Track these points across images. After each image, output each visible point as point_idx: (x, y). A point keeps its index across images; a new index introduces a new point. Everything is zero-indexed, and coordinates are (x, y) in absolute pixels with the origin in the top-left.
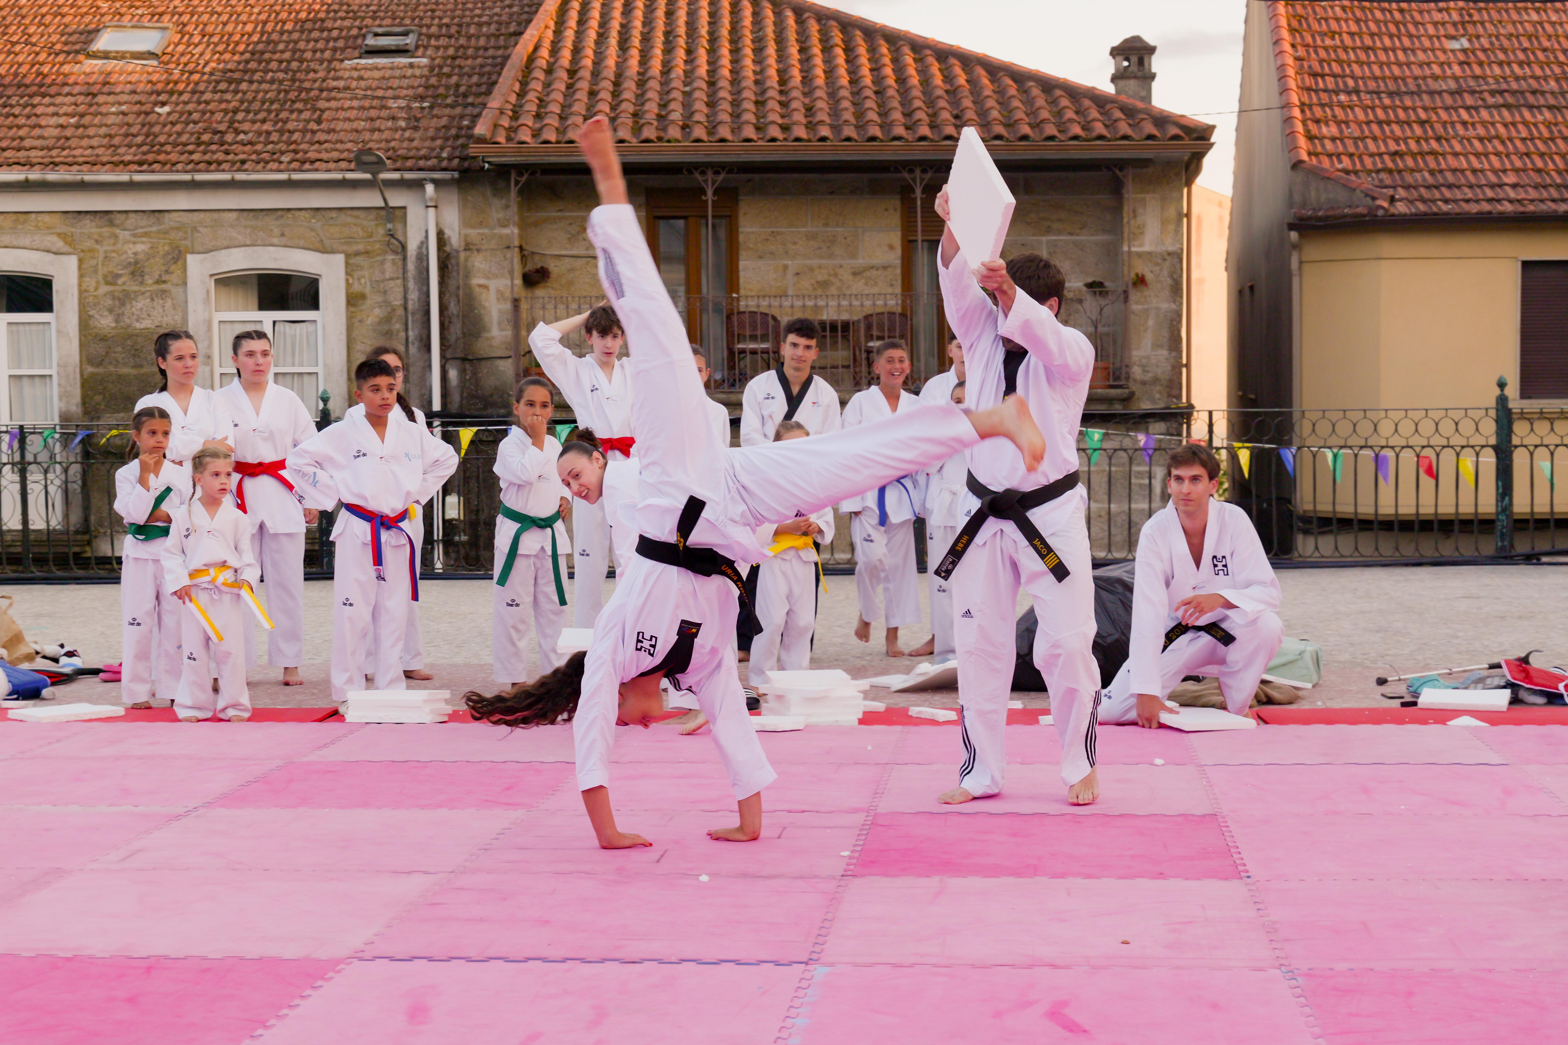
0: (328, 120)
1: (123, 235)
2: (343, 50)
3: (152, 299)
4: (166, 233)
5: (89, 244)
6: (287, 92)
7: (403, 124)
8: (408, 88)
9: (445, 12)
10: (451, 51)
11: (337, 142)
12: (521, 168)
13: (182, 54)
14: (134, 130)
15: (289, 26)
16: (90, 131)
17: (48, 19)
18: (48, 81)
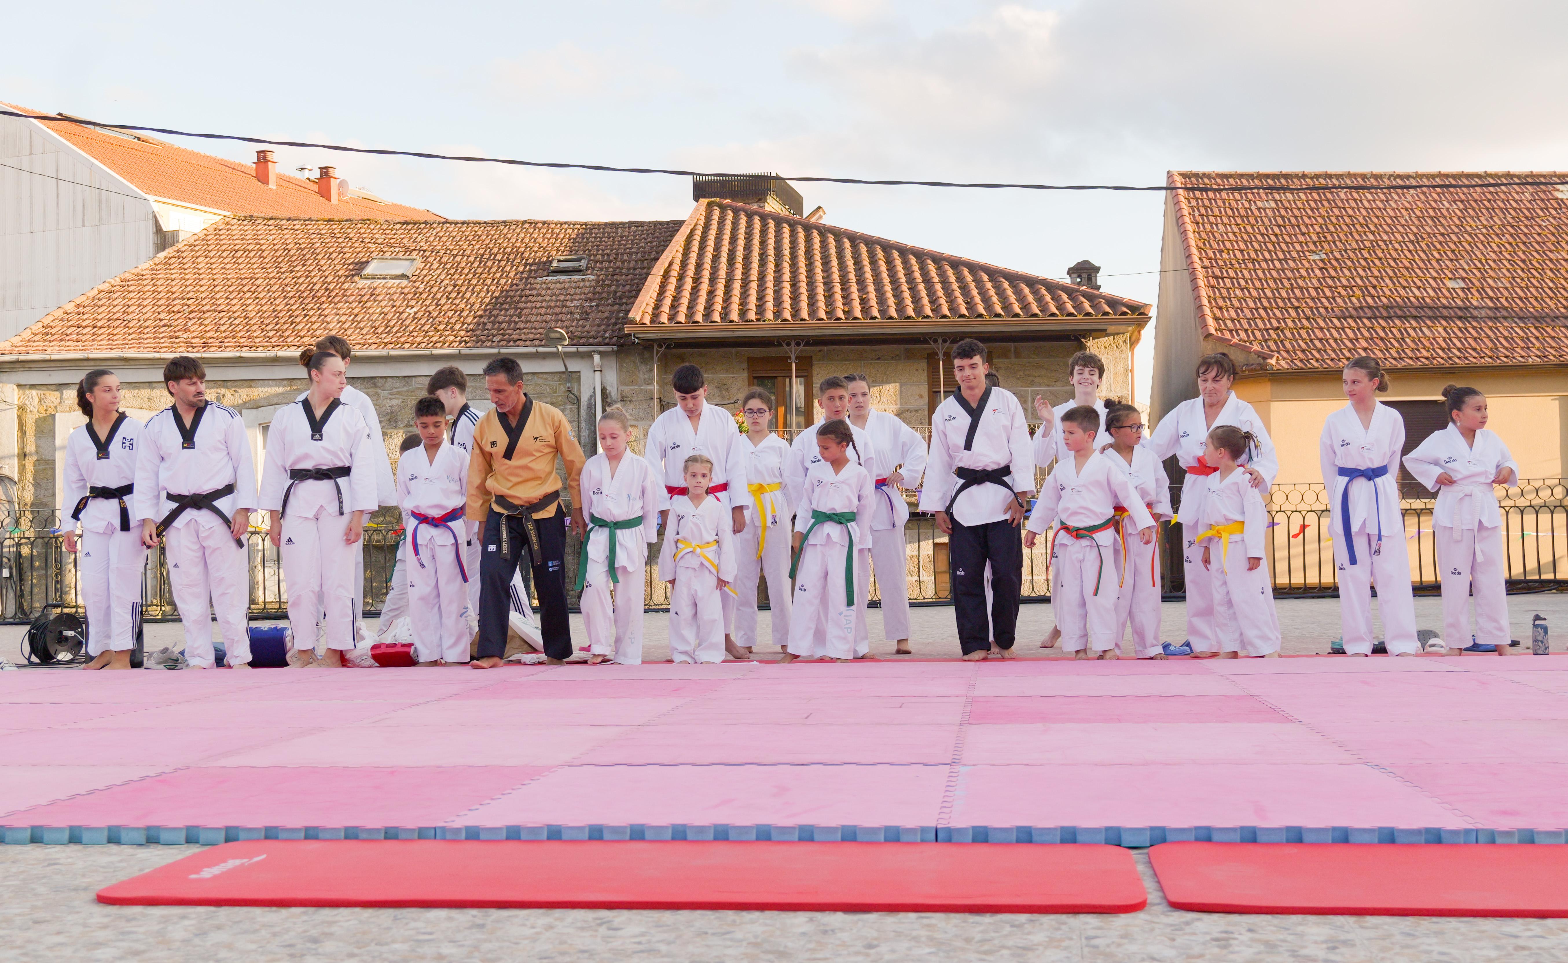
0: (525, 315)
1: (383, 393)
2: (536, 271)
4: (413, 391)
7: (578, 317)
8: (581, 294)
9: (606, 246)
10: (611, 271)
11: (532, 328)
12: (660, 341)
13: (425, 276)
14: (392, 323)
15: (499, 257)
16: (362, 325)
17: (334, 255)
18: (333, 294)
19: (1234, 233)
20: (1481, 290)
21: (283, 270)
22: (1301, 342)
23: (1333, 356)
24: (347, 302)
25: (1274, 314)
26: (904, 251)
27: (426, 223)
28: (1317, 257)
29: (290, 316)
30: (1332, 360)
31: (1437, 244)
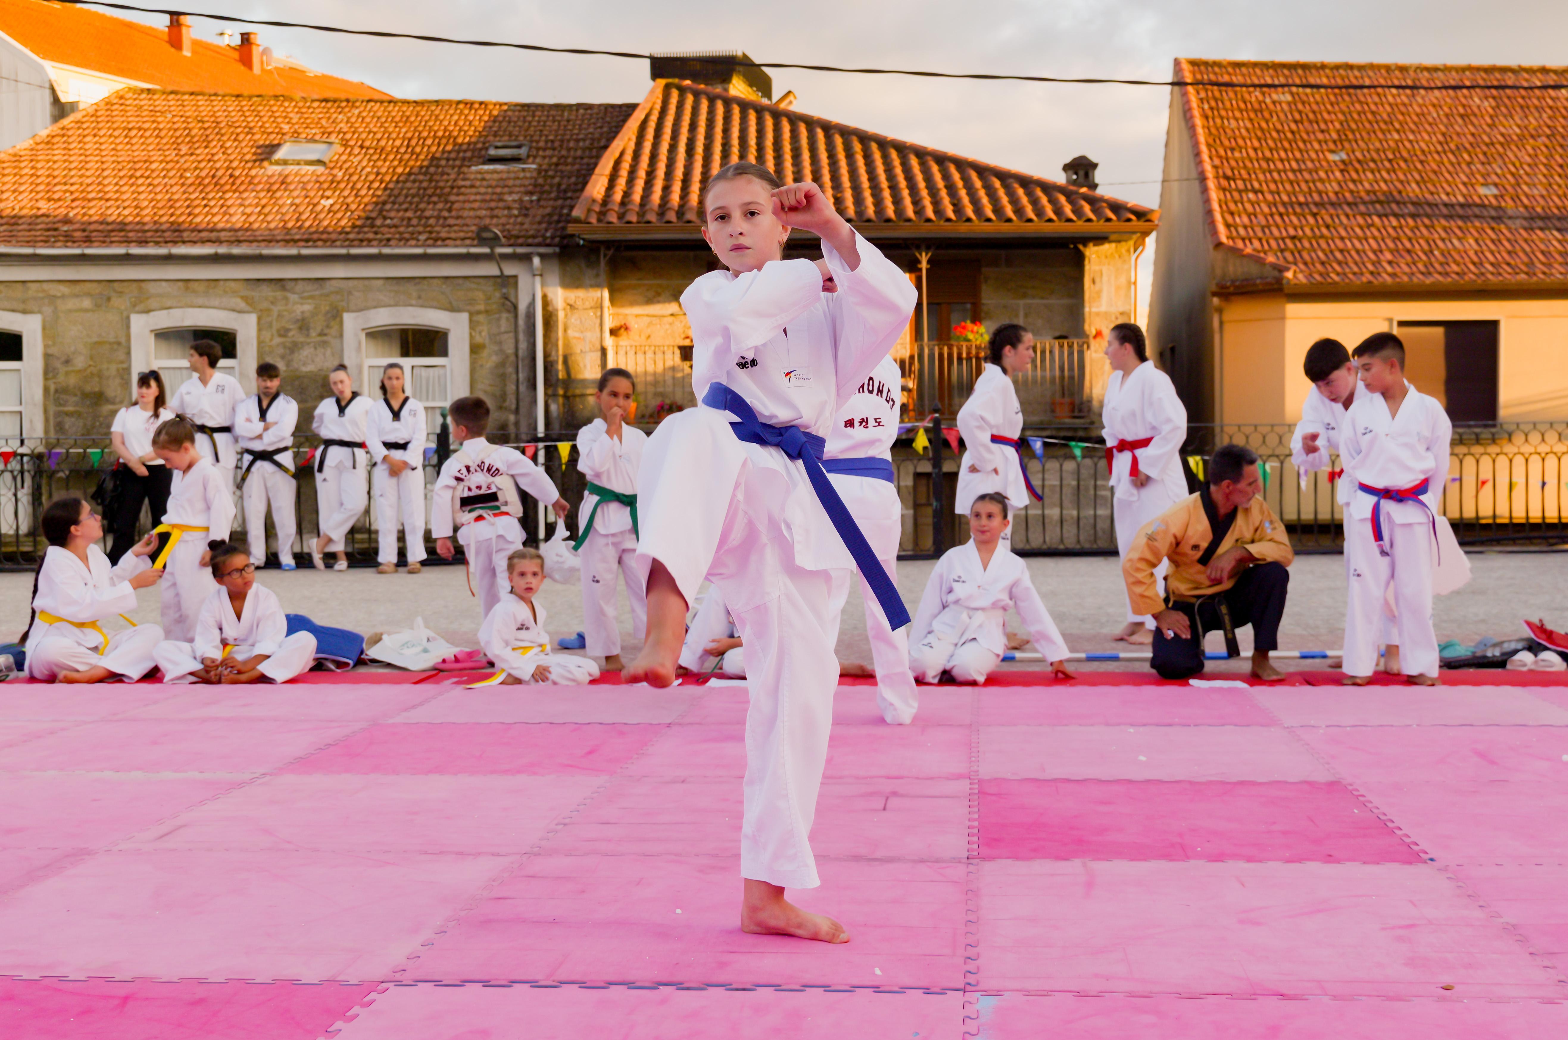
0: (457, 209)
1: (293, 297)
2: (470, 159)
3: (316, 348)
4: (327, 295)
5: (265, 305)
6: (425, 189)
7: (516, 212)
8: (521, 186)
9: (551, 131)
10: (555, 160)
11: (463, 225)
12: (608, 244)
13: (345, 162)
14: (304, 217)
15: (429, 142)
16: (269, 218)
17: (241, 137)
18: (238, 182)
19: (1247, 130)
20: (1516, 198)
21: (182, 153)
22: (1321, 254)
23: (1356, 269)
24: (253, 191)
25: (1291, 221)
26: (883, 144)
27: (348, 101)
28: (1335, 158)
29: (188, 207)
30: (1355, 274)
31: (1468, 146)
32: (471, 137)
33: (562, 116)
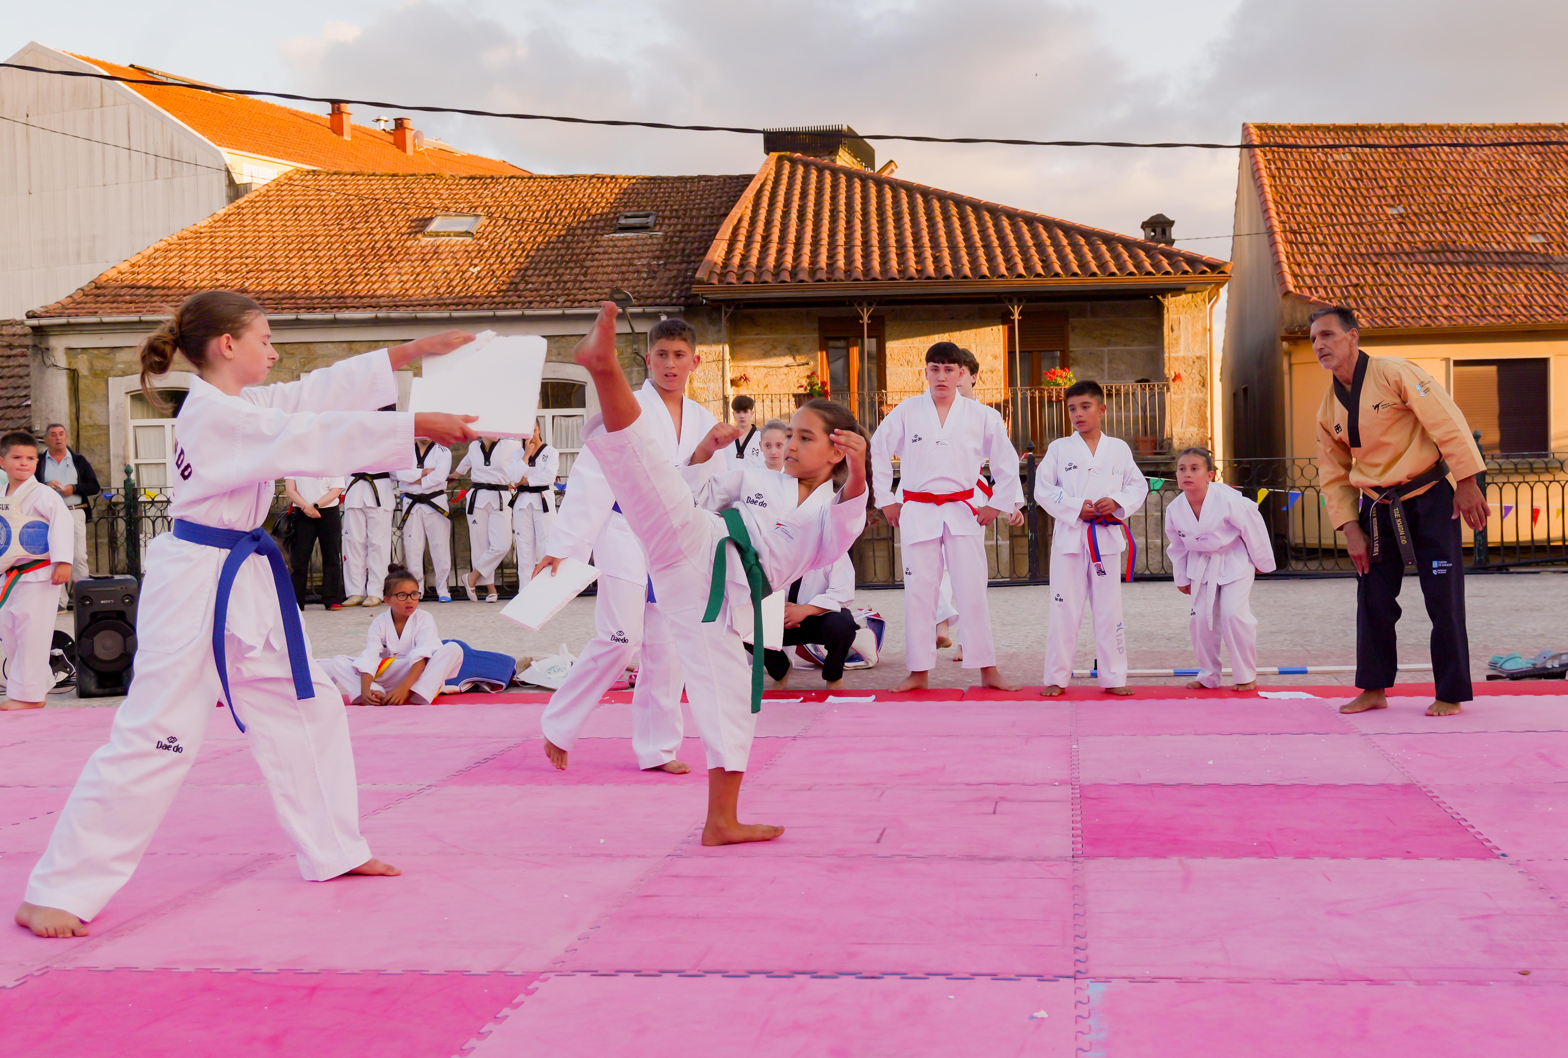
0: (591, 274)
2: (603, 228)
6: (563, 256)
7: (645, 275)
8: (648, 252)
9: (675, 202)
10: (679, 227)
11: (598, 288)
12: (728, 302)
13: (490, 233)
14: (454, 283)
15: (565, 213)
16: (423, 285)
17: (397, 212)
18: (395, 252)
19: (1311, 188)
20: (1562, 245)
21: (344, 227)
22: (1381, 300)
23: (1414, 314)
24: (409, 260)
25: (1353, 270)
27: (492, 178)
29: (351, 276)
30: (1413, 318)
31: (1516, 198)
32: (603, 208)
33: (685, 187)
